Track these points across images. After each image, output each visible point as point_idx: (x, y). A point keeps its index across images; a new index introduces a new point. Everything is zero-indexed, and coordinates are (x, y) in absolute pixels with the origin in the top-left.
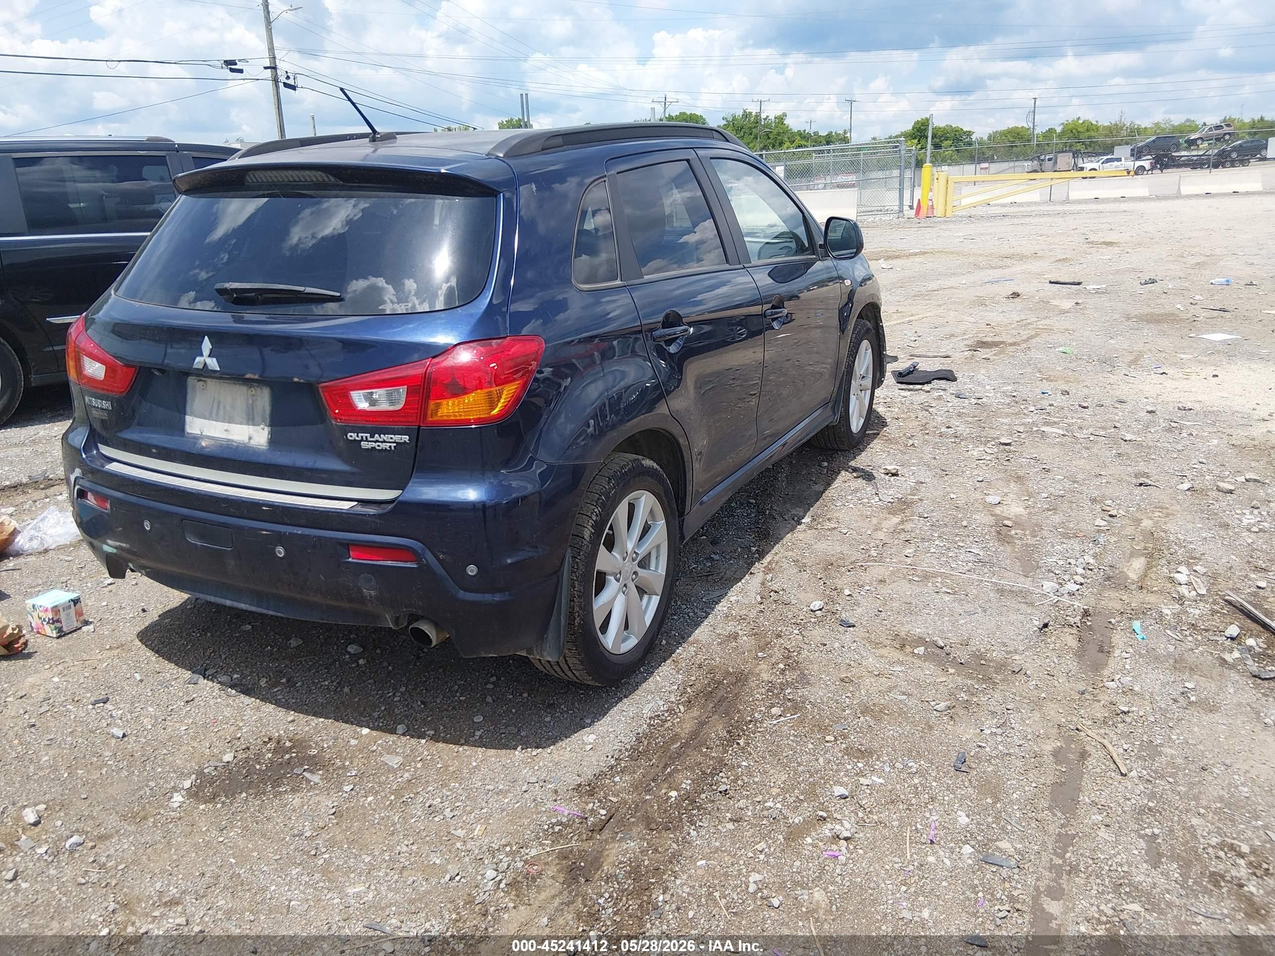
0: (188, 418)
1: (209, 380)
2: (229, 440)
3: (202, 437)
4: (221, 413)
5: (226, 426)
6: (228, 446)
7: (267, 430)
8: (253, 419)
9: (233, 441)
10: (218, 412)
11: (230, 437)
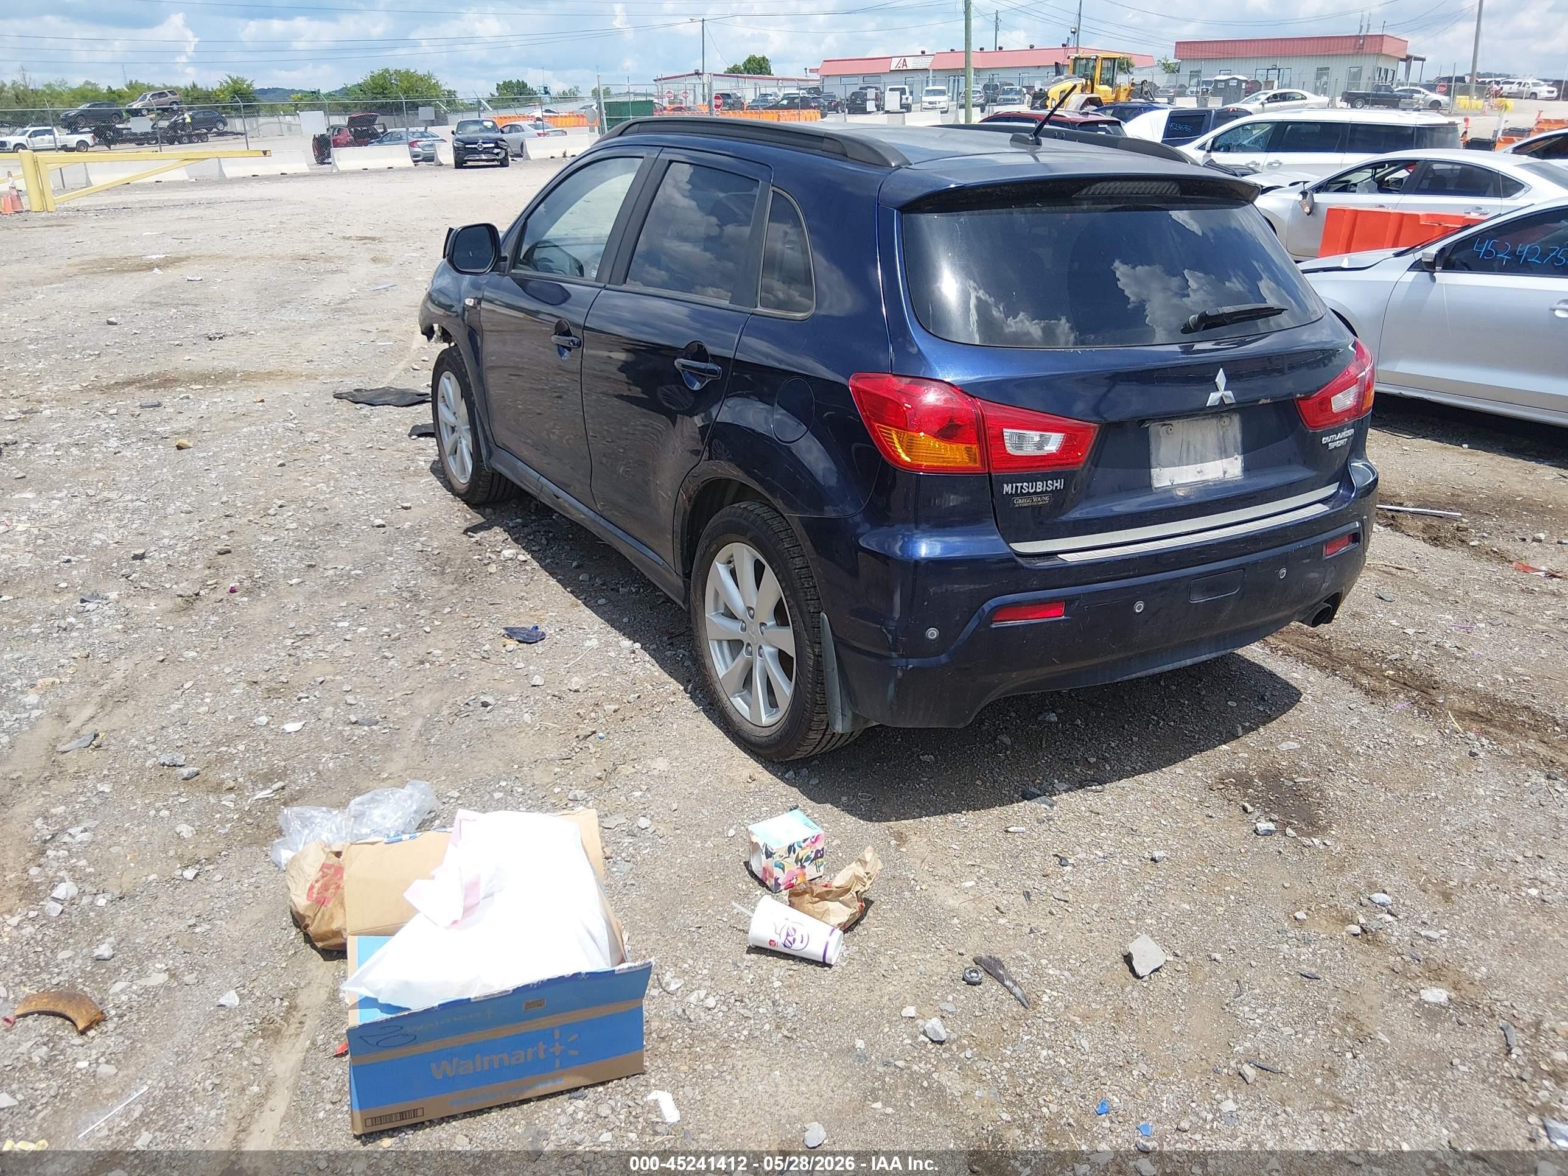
0: (1154, 472)
1: (1174, 422)
2: (1204, 481)
3: (1174, 487)
4: (1192, 453)
5: (1199, 467)
6: (1205, 487)
7: (1240, 458)
8: (1225, 451)
9: (1208, 481)
10: (1188, 457)
11: (1204, 478)
